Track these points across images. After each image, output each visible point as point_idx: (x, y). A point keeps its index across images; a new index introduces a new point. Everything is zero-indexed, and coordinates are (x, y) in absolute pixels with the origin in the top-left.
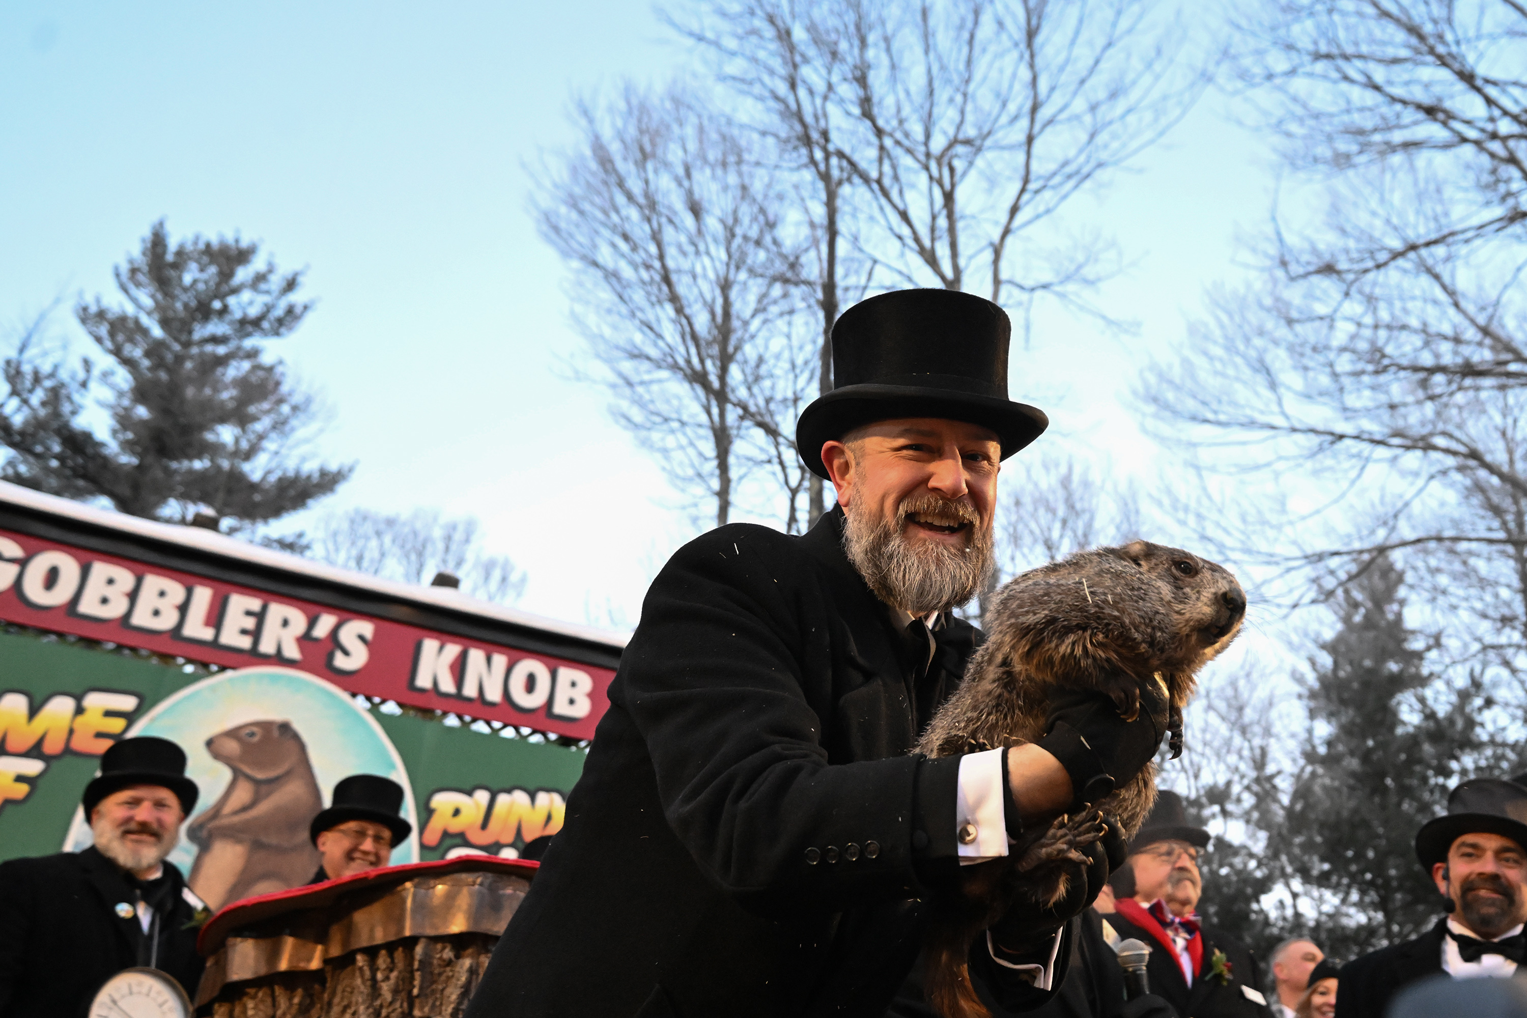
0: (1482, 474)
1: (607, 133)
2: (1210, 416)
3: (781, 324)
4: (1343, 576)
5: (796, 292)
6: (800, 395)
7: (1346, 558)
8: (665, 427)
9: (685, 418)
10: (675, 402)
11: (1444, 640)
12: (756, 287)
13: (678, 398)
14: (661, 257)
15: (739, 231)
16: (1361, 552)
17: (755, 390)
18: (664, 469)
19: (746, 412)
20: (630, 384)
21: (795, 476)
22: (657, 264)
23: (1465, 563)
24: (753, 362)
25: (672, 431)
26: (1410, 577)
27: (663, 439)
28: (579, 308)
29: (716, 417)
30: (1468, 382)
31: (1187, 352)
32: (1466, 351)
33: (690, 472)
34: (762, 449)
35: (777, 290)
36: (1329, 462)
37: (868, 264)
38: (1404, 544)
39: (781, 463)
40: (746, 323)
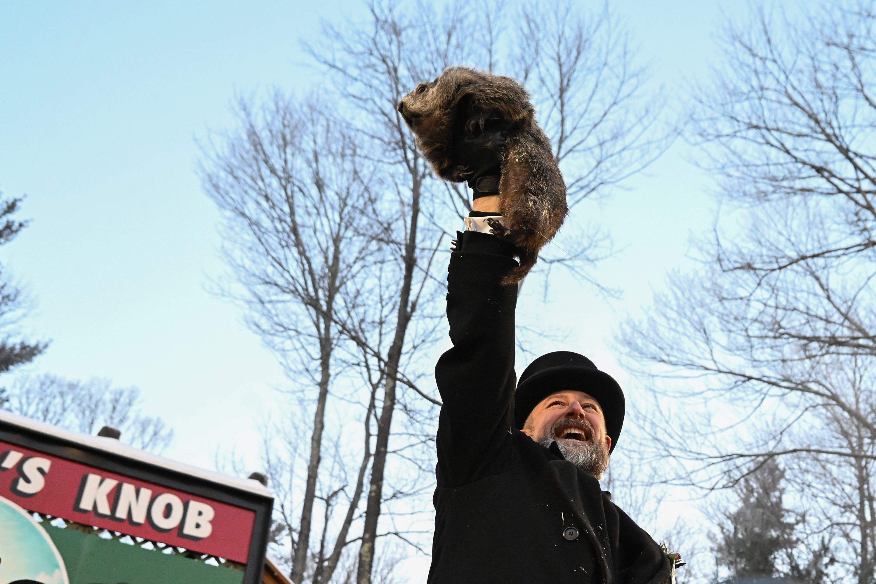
0: (838, 409)
1: (259, 124)
2: (665, 358)
3: (375, 269)
4: (745, 471)
5: (387, 249)
6: (383, 320)
7: (748, 459)
8: (285, 334)
9: (299, 329)
10: (294, 317)
11: (807, 518)
12: (358, 242)
13: (297, 315)
14: (292, 213)
15: (350, 202)
16: (757, 456)
17: (353, 314)
18: (281, 363)
19: (344, 329)
20: (262, 302)
21: (376, 376)
22: (289, 219)
23: (824, 467)
24: (352, 295)
25: (290, 338)
26: (788, 474)
27: (282, 343)
28: (228, 245)
29: (323, 331)
30: (833, 348)
31: (653, 314)
32: (832, 328)
33: (301, 367)
34: (354, 355)
35: (374, 245)
36: (741, 394)
37: (440, 234)
38: (786, 453)
39: (367, 366)
40: (350, 266)
